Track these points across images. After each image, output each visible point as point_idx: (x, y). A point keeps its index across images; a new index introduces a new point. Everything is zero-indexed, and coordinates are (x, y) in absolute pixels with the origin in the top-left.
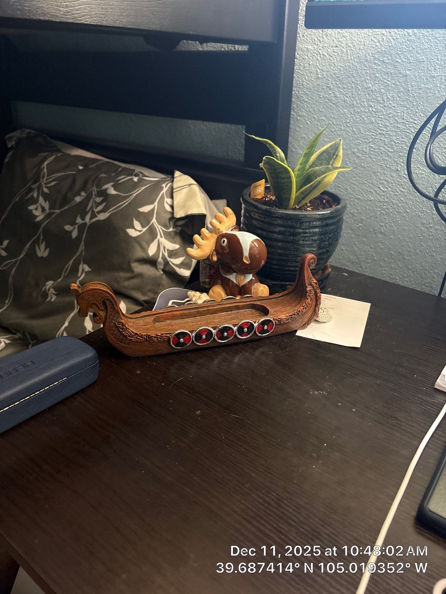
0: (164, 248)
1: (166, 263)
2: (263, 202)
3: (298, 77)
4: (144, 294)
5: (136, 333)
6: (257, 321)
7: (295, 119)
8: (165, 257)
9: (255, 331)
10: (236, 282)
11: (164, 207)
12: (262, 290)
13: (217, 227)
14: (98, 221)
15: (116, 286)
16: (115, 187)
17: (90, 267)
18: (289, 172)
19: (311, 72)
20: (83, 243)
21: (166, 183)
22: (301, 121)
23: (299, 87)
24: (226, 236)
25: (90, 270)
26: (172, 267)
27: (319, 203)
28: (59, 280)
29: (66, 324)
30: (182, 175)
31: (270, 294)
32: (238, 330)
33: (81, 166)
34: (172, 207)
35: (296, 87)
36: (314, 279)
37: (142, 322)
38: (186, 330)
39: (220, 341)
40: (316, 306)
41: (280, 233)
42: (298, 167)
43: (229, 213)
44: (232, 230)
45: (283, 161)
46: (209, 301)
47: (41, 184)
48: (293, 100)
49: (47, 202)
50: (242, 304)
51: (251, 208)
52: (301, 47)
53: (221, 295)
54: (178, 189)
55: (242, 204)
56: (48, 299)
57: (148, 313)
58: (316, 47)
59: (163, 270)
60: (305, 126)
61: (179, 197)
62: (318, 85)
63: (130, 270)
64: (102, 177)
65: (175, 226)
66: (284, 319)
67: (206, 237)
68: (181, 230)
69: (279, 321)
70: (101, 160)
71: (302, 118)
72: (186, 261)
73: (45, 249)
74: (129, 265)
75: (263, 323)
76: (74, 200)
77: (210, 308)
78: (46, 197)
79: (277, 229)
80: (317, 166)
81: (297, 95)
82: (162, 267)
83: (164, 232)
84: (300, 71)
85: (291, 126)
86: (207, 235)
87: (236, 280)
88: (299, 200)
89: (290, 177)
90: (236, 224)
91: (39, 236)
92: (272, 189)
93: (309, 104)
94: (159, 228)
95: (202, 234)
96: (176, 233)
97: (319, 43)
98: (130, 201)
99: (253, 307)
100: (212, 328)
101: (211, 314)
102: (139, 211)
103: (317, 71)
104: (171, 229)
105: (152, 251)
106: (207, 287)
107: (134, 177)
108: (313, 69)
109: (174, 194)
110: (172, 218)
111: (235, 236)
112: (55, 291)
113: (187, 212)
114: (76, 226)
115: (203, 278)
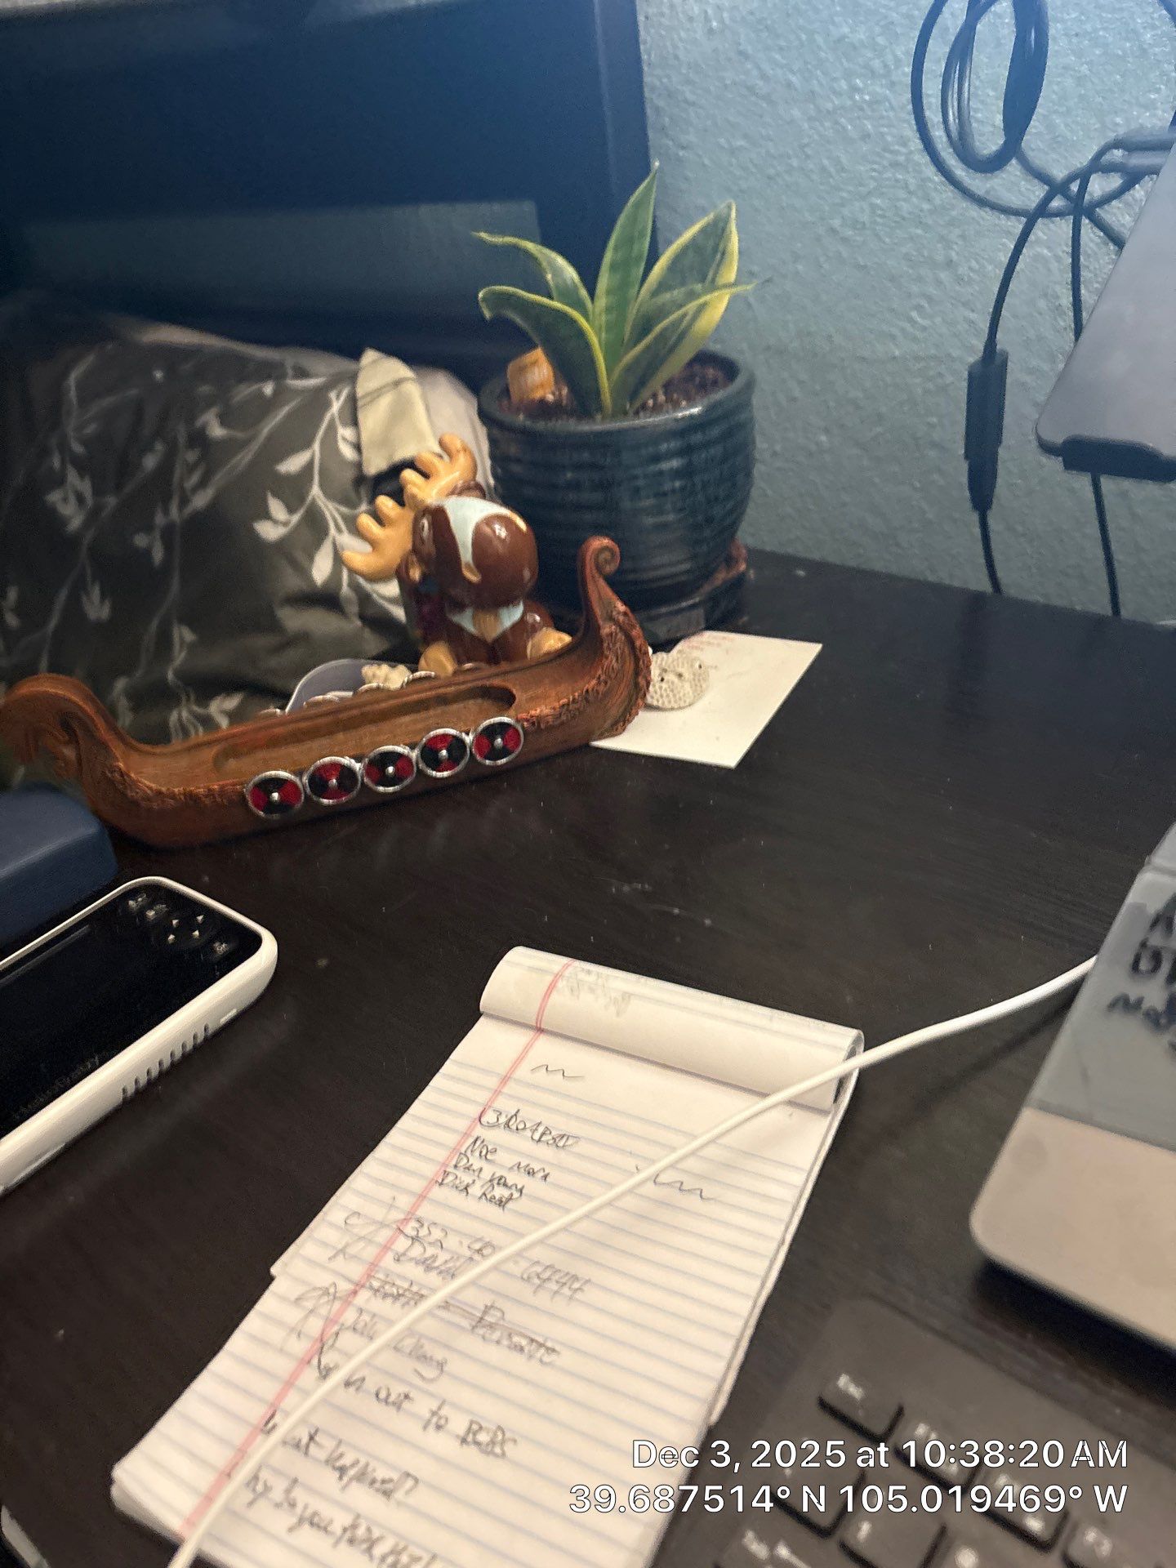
1: (364, 598)
11: (337, 451)
12: (553, 645)
13: (418, 491)
14: (195, 512)
16: (224, 417)
19: (691, 18)
24: (431, 511)
25: (196, 638)
26: (381, 607)
28: (138, 673)
30: (379, 358)
33: (161, 369)
34: (358, 448)
36: (618, 603)
43: (453, 448)
47: (65, 433)
49: (87, 481)
53: (443, 669)
54: (368, 399)
59: (362, 617)
61: (372, 419)
62: (715, 50)
63: (275, 626)
64: (201, 393)
66: (549, 715)
67: (387, 519)
71: (689, 153)
73: (102, 601)
74: (272, 614)
76: (141, 465)
78: (82, 466)
82: (353, 609)
83: (343, 515)
86: (391, 513)
88: (628, 390)
91: (84, 568)
94: (331, 511)
95: (378, 511)
98: (256, 449)
100: (353, 757)
102: (279, 471)
103: (706, 12)
104: (363, 508)
105: (321, 569)
107: (269, 383)
108: (695, 8)
109: (361, 417)
110: (360, 479)
112: (130, 701)
114: (157, 533)
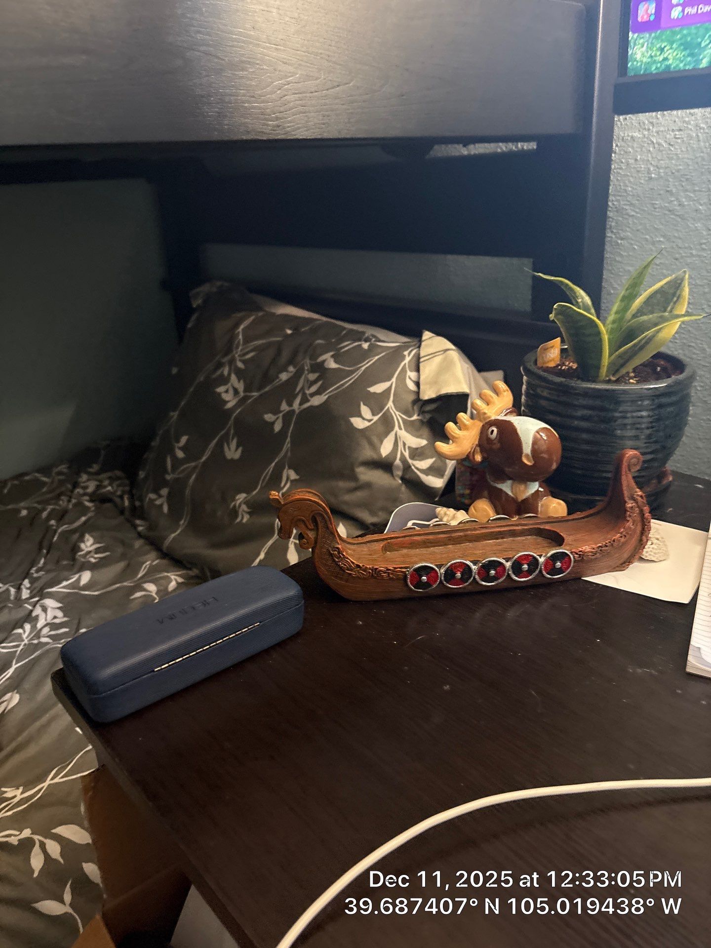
0: (404, 444)
1: (407, 467)
2: (556, 371)
3: (617, 180)
4: (373, 513)
5: (357, 565)
6: (544, 554)
7: (613, 244)
8: (406, 458)
9: (541, 571)
10: (512, 495)
11: (406, 385)
12: (556, 507)
13: (483, 410)
14: (311, 407)
15: (333, 500)
16: (336, 358)
17: (297, 473)
18: (596, 326)
19: (638, 171)
20: (289, 439)
21: (410, 349)
22: (623, 246)
23: (620, 194)
24: (497, 423)
25: (297, 477)
26: (416, 473)
27: (648, 371)
28: (254, 493)
29: (262, 556)
30: (433, 336)
31: (569, 513)
32: (513, 567)
33: (290, 329)
34: (418, 384)
35: (614, 195)
36: (638, 490)
37: (365, 550)
38: (432, 563)
39: (484, 583)
40: (642, 533)
41: (583, 418)
42: (611, 318)
43: (502, 391)
44: (505, 415)
45: (588, 310)
46: (467, 522)
47: (234, 357)
48: (610, 214)
49: (242, 381)
50: (520, 528)
51: (537, 382)
52: (623, 135)
53: (488, 515)
54: (427, 358)
55: (522, 376)
56: (238, 520)
57: (376, 537)
58: (646, 133)
59: (402, 478)
60: (631, 254)
61: (428, 369)
62: (652, 189)
63: (354, 477)
64: (319, 344)
65: (421, 412)
66: (589, 552)
67: (465, 425)
68: (430, 418)
69: (580, 555)
70: (317, 320)
71: (625, 242)
72: (435, 465)
73: (236, 449)
74: (353, 470)
75: (555, 558)
76: (278, 377)
77: (469, 532)
78: (240, 374)
79: (580, 413)
80: (646, 315)
81: (616, 208)
82: (400, 473)
83: (404, 421)
84: (621, 171)
85: (607, 255)
86: (467, 423)
87: (512, 492)
88: (615, 368)
89: (599, 333)
90: (513, 406)
91: (229, 430)
92: (571, 352)
93: (636, 219)
94: (397, 416)
95: (458, 421)
96: (421, 421)
97: (651, 128)
98: (357, 377)
99: (539, 533)
100: (470, 561)
101: (470, 541)
102: (369, 391)
103: (649, 169)
104: (415, 417)
105: (386, 449)
106: (467, 501)
107: (363, 342)
108: (642, 166)
109: (421, 365)
110: (417, 400)
111: (509, 423)
112: (248, 507)
113: (439, 390)
114: (281, 415)
115: (460, 487)
